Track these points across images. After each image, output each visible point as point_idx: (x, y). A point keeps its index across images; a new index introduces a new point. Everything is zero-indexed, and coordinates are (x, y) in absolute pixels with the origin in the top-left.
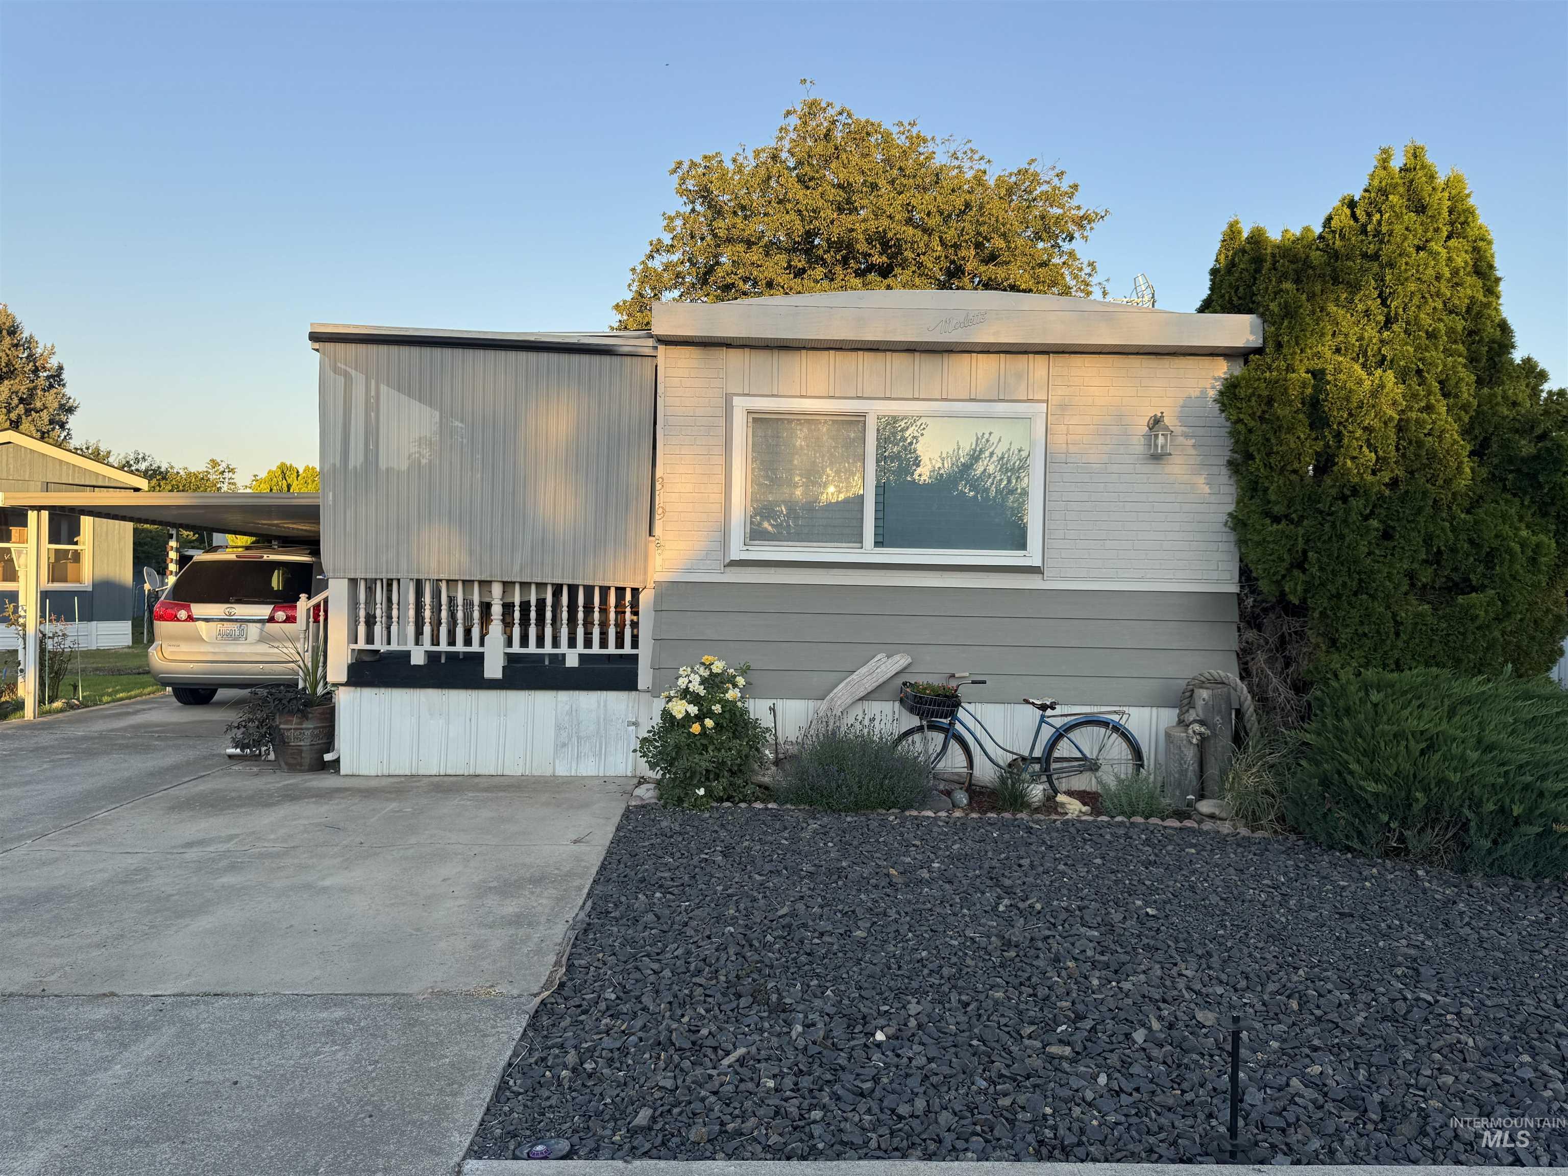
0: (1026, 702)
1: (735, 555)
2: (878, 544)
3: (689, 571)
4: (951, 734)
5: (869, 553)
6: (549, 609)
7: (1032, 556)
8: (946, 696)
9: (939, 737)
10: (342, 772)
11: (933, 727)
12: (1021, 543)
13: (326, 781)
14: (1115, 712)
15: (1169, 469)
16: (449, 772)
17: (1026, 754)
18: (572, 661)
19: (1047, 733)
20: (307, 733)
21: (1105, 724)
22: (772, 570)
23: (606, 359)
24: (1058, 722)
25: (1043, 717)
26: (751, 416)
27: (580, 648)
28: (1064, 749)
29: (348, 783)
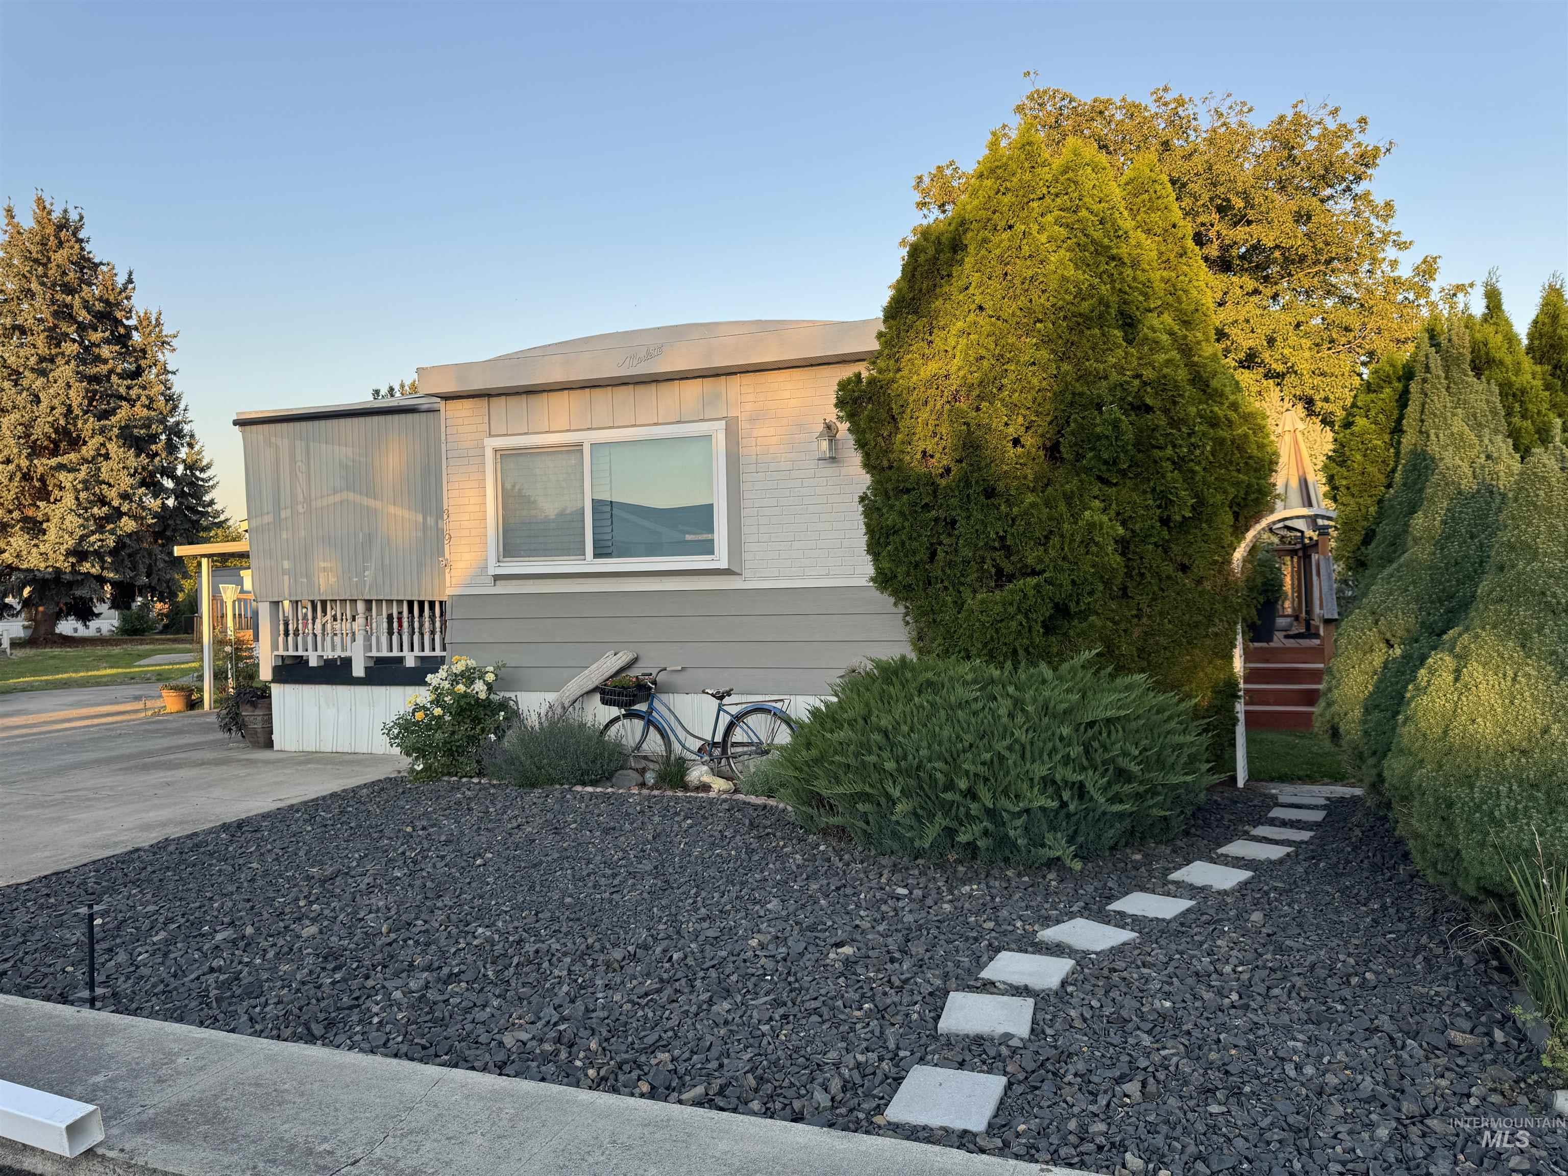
0: (704, 692)
1: (492, 571)
2: (596, 555)
3: (469, 586)
4: (650, 723)
5: (590, 564)
6: (395, 620)
7: (721, 560)
8: (623, 687)
9: (639, 724)
10: (276, 748)
11: (630, 715)
12: (707, 548)
13: (265, 755)
14: (776, 701)
15: (844, 471)
16: (339, 750)
17: (709, 737)
18: (410, 662)
19: (725, 720)
20: (259, 718)
21: (766, 711)
22: (514, 582)
23: (416, 416)
24: (734, 710)
25: (720, 705)
26: (499, 454)
27: (417, 652)
28: (739, 735)
29: (280, 756)
